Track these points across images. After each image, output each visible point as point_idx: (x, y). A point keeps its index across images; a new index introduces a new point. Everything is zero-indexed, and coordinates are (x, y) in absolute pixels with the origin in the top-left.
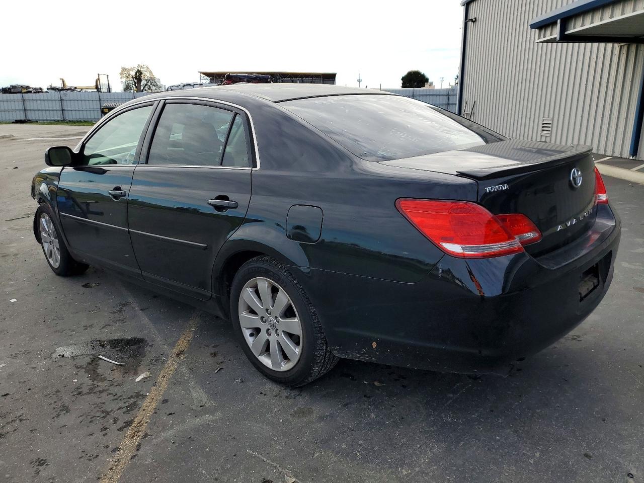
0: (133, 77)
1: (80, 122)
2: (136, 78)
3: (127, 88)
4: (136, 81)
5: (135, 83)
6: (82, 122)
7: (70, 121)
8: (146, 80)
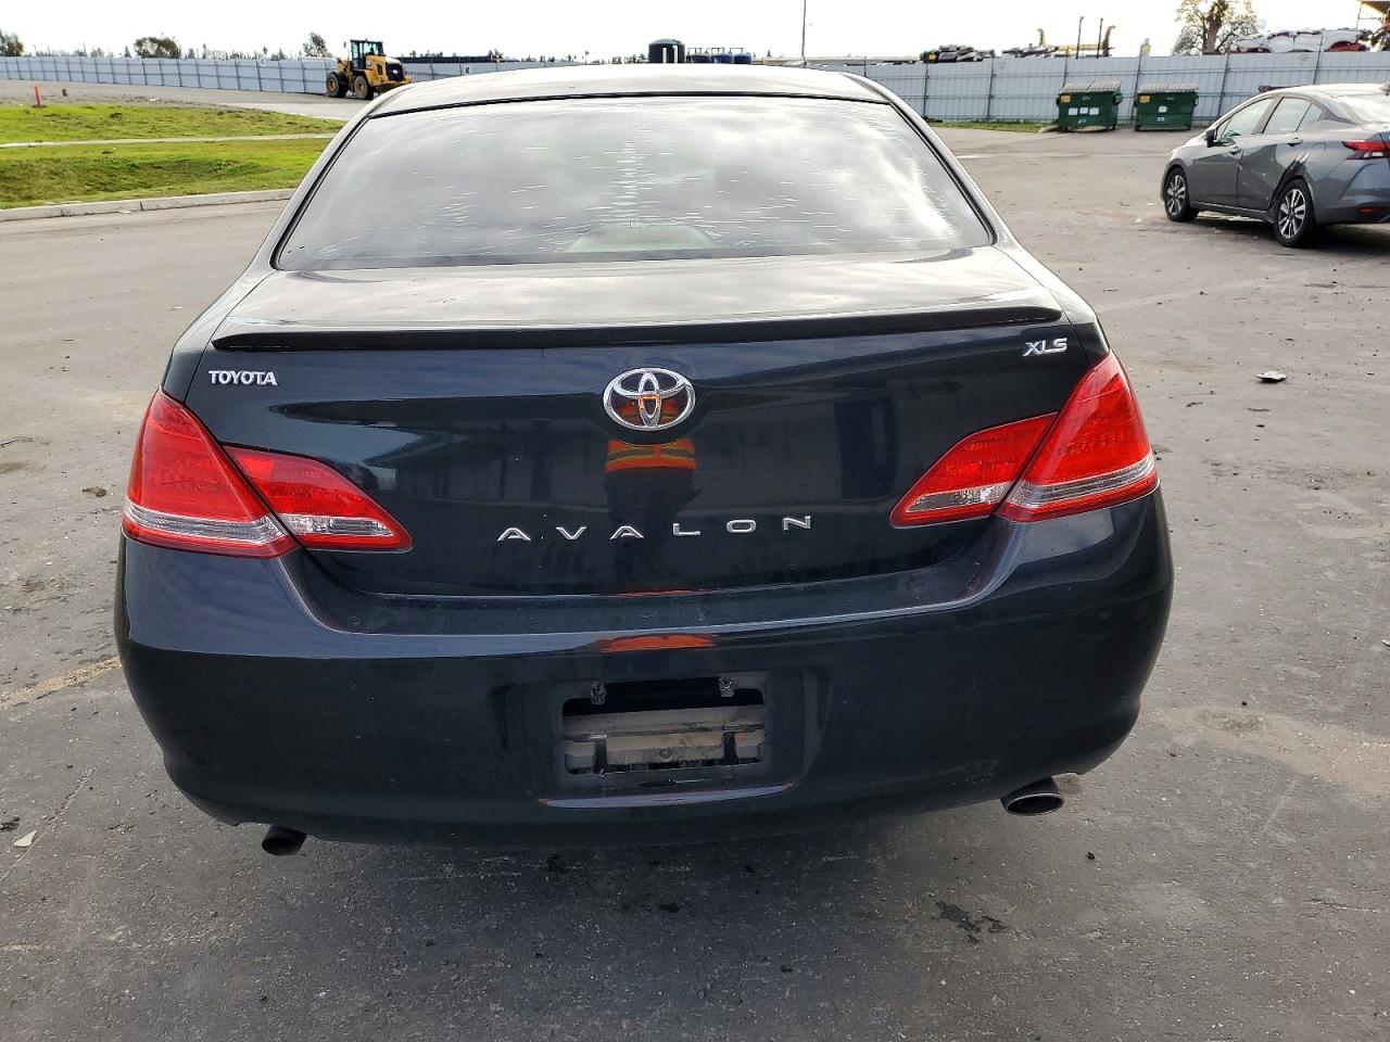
0: (1203, 18)
1: (1017, 122)
2: (1210, 19)
3: (1185, 44)
4: (1208, 26)
5: (1205, 31)
6: (1020, 123)
7: (998, 122)
8: (1233, 24)
